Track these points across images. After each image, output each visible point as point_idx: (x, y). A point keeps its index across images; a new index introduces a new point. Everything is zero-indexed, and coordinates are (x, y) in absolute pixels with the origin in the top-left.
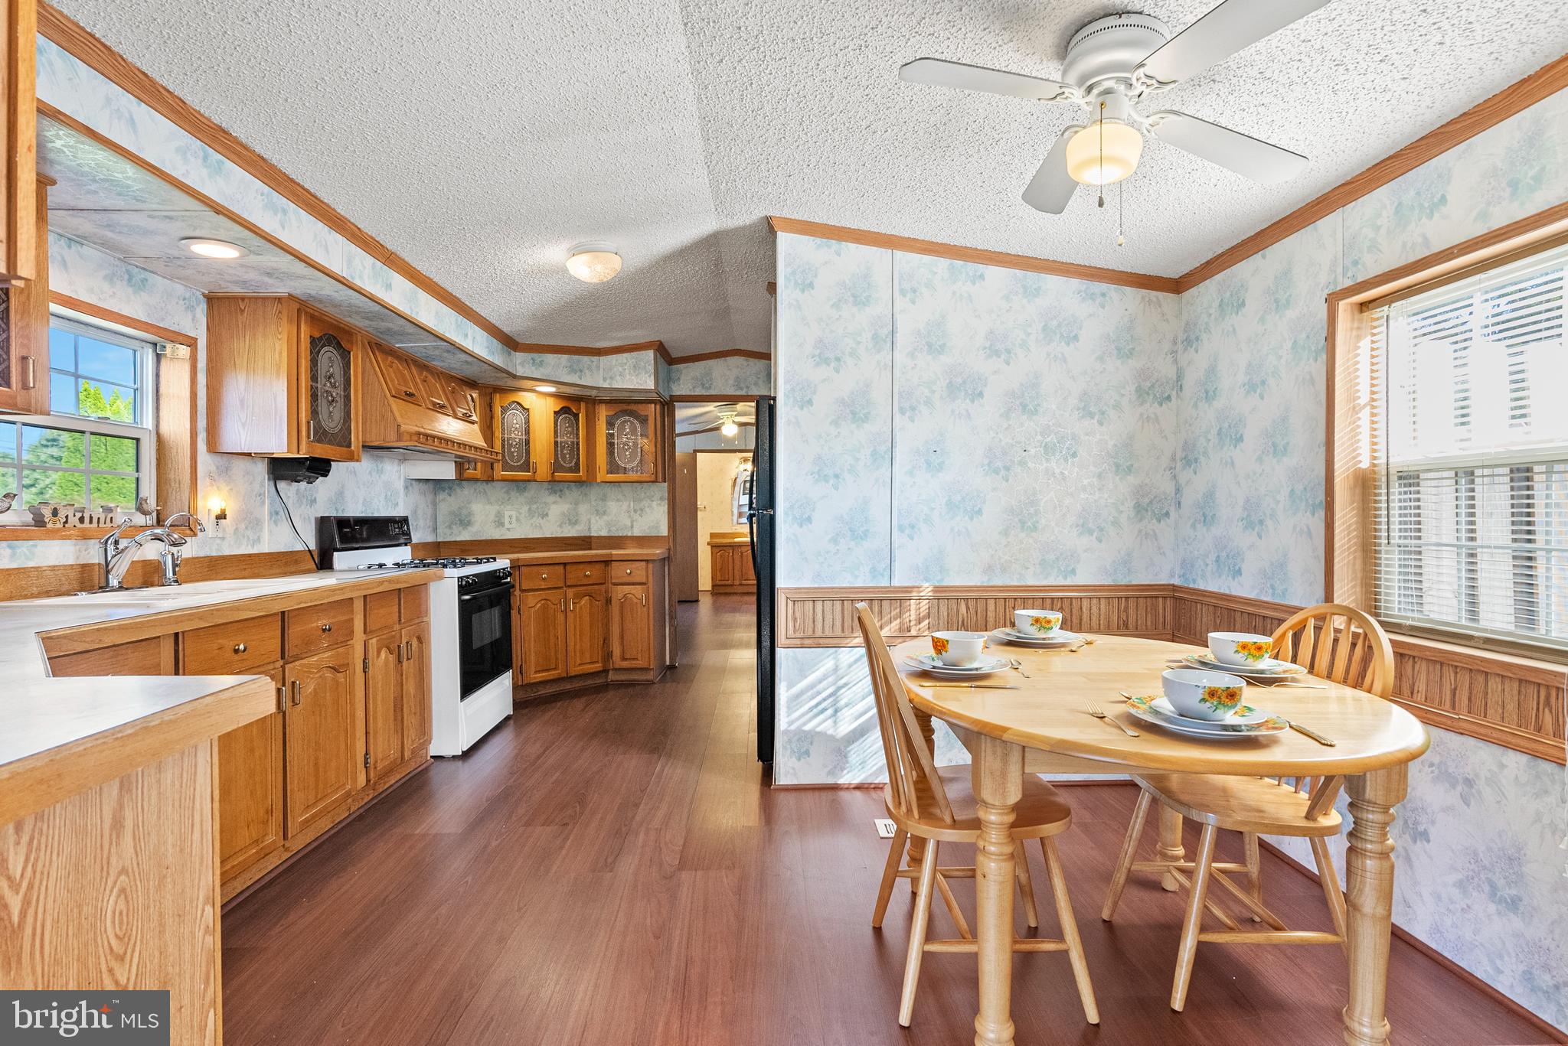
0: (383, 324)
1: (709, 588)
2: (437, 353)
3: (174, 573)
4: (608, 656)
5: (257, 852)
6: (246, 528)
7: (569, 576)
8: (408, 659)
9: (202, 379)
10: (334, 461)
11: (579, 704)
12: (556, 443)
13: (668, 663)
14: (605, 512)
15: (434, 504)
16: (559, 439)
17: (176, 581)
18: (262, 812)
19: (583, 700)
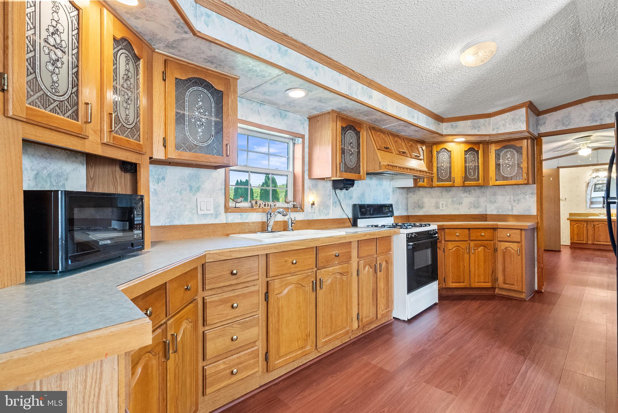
0: (372, 117)
1: (569, 243)
2: (401, 128)
3: (292, 226)
4: (495, 280)
5: (301, 353)
6: (323, 209)
7: (472, 235)
8: (380, 271)
9: (307, 150)
10: (356, 180)
11: (475, 304)
12: (466, 167)
13: (536, 289)
14: (495, 202)
15: (407, 198)
16: (467, 165)
17: (292, 229)
18: (304, 335)
19: (478, 302)
